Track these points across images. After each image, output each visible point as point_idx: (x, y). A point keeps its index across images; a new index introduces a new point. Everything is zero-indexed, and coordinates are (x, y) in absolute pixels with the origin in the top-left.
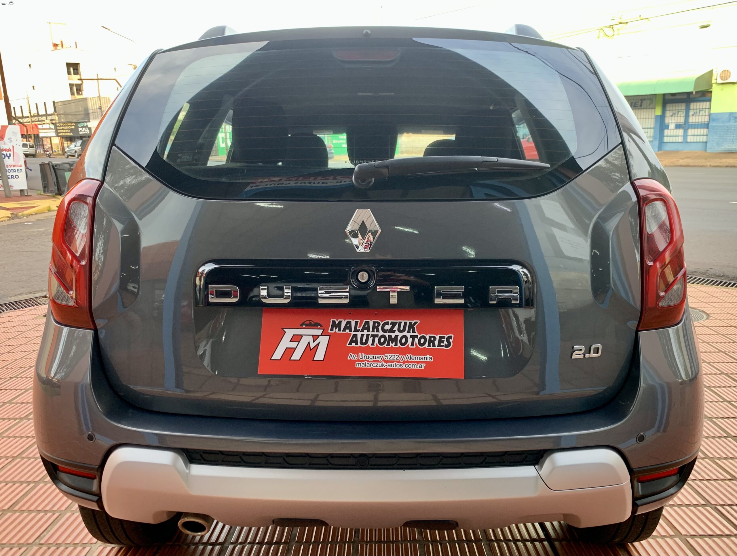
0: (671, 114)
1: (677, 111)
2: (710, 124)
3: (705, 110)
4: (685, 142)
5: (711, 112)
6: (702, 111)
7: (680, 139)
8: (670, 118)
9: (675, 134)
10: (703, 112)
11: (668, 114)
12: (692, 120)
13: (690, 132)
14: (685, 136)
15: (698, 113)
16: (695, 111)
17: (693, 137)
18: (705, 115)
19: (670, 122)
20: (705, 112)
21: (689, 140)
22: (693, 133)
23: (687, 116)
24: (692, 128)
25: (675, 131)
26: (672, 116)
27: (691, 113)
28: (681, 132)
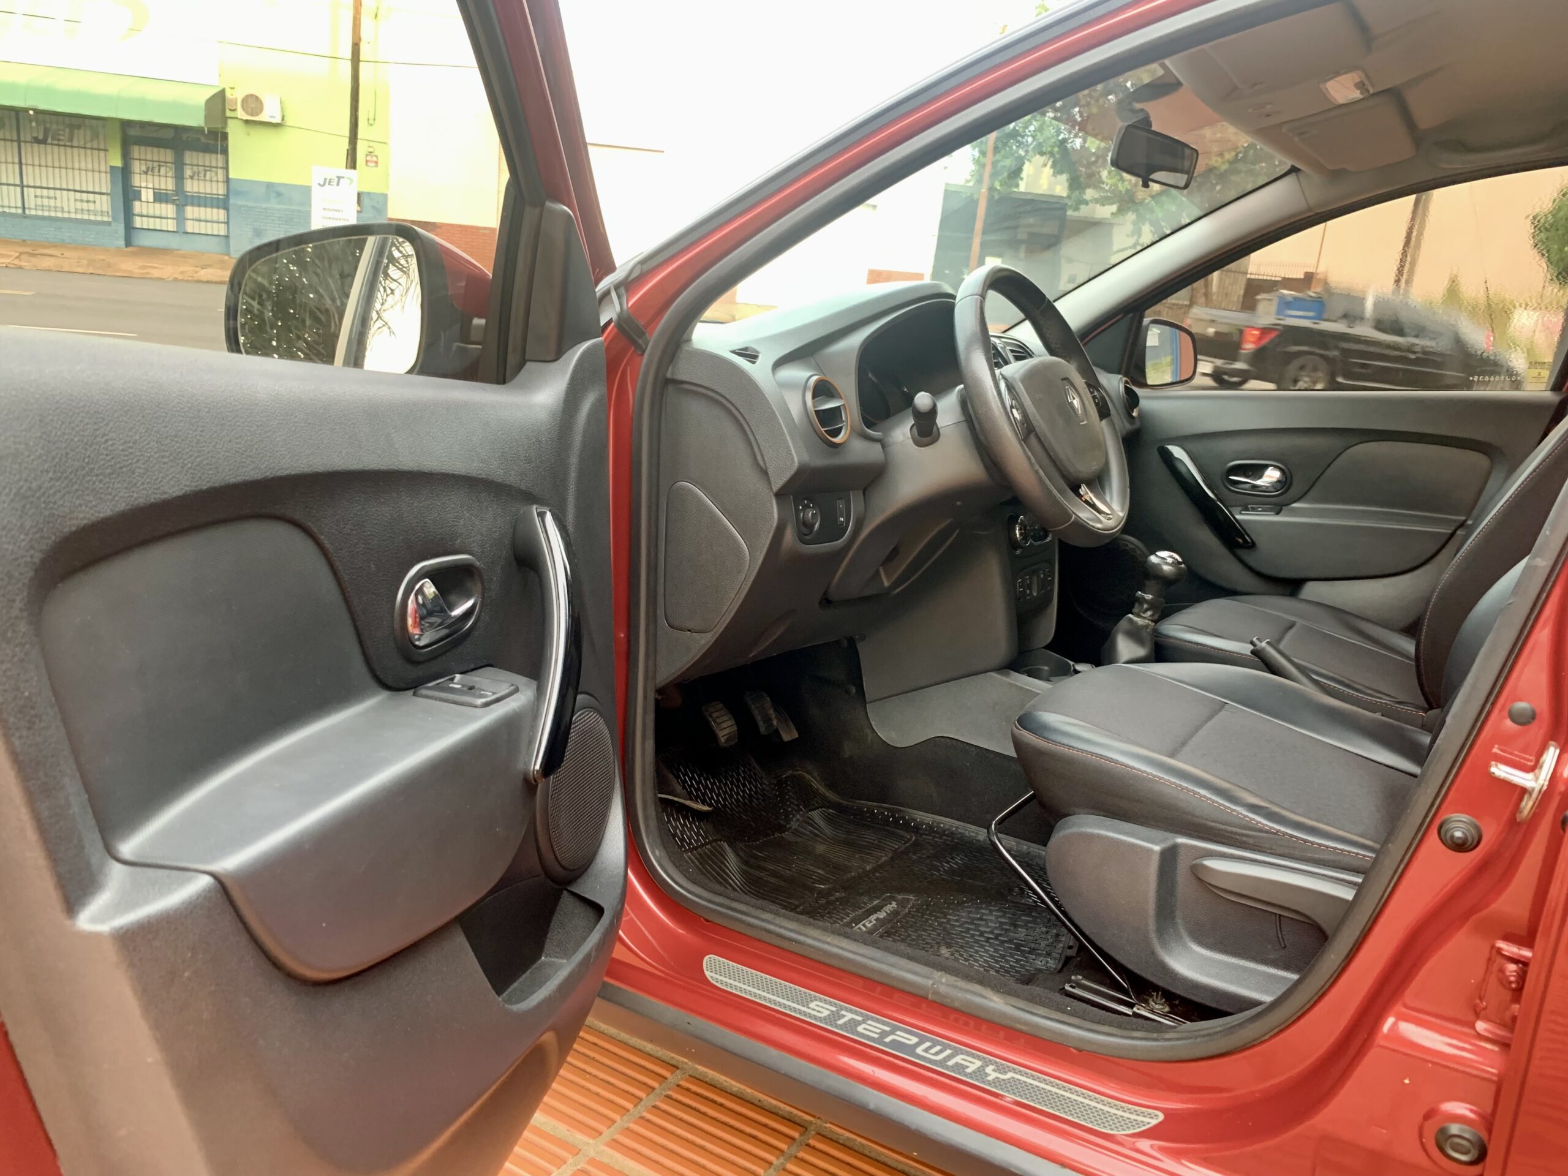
0: (144, 168)
1: (156, 164)
2: (232, 201)
3: (213, 169)
4: (181, 231)
5: (231, 176)
6: (210, 171)
7: (171, 225)
8: (144, 176)
9: (157, 214)
10: (213, 174)
11: (137, 167)
12: (192, 187)
13: (190, 211)
14: (180, 218)
15: (202, 175)
16: (195, 168)
17: (197, 223)
18: (218, 181)
19: (143, 185)
20: (217, 174)
21: (189, 230)
22: (196, 216)
23: (179, 178)
24: (193, 205)
25: (157, 205)
26: (146, 173)
27: (188, 172)
28: (169, 210)
